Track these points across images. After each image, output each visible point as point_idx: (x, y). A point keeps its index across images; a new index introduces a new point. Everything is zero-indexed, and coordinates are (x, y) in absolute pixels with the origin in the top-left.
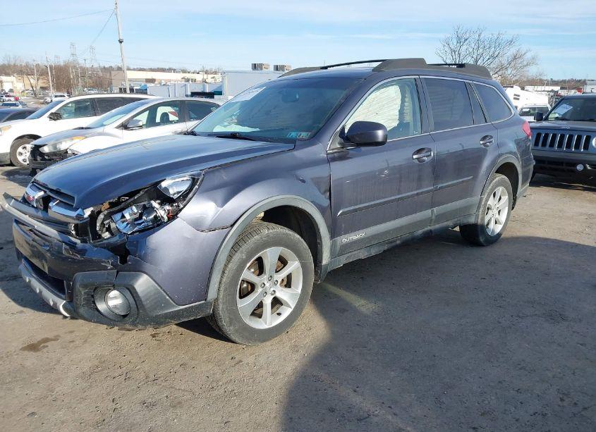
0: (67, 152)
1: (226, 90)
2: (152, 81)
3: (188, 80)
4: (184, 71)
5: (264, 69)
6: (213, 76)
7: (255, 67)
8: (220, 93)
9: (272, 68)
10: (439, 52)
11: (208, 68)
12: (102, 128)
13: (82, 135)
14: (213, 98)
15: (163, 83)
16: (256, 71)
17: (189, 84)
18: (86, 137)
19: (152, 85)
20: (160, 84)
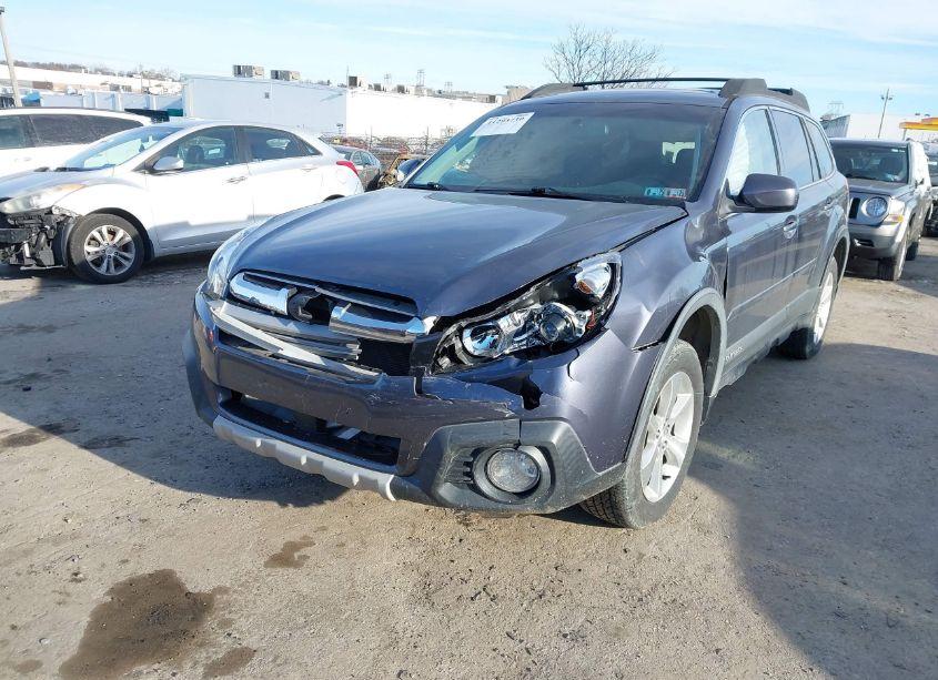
0: (50, 212)
1: (189, 108)
2: (47, 86)
3: (116, 88)
4: (104, 72)
5: (255, 77)
6: (157, 82)
7: (239, 71)
8: (179, 113)
9: (268, 76)
10: (548, 63)
11: (147, 68)
12: (110, 170)
13: (79, 182)
14: (167, 120)
15: (71, 90)
16: (241, 79)
17: (119, 95)
18: (85, 186)
19: (50, 93)
20: (66, 92)
